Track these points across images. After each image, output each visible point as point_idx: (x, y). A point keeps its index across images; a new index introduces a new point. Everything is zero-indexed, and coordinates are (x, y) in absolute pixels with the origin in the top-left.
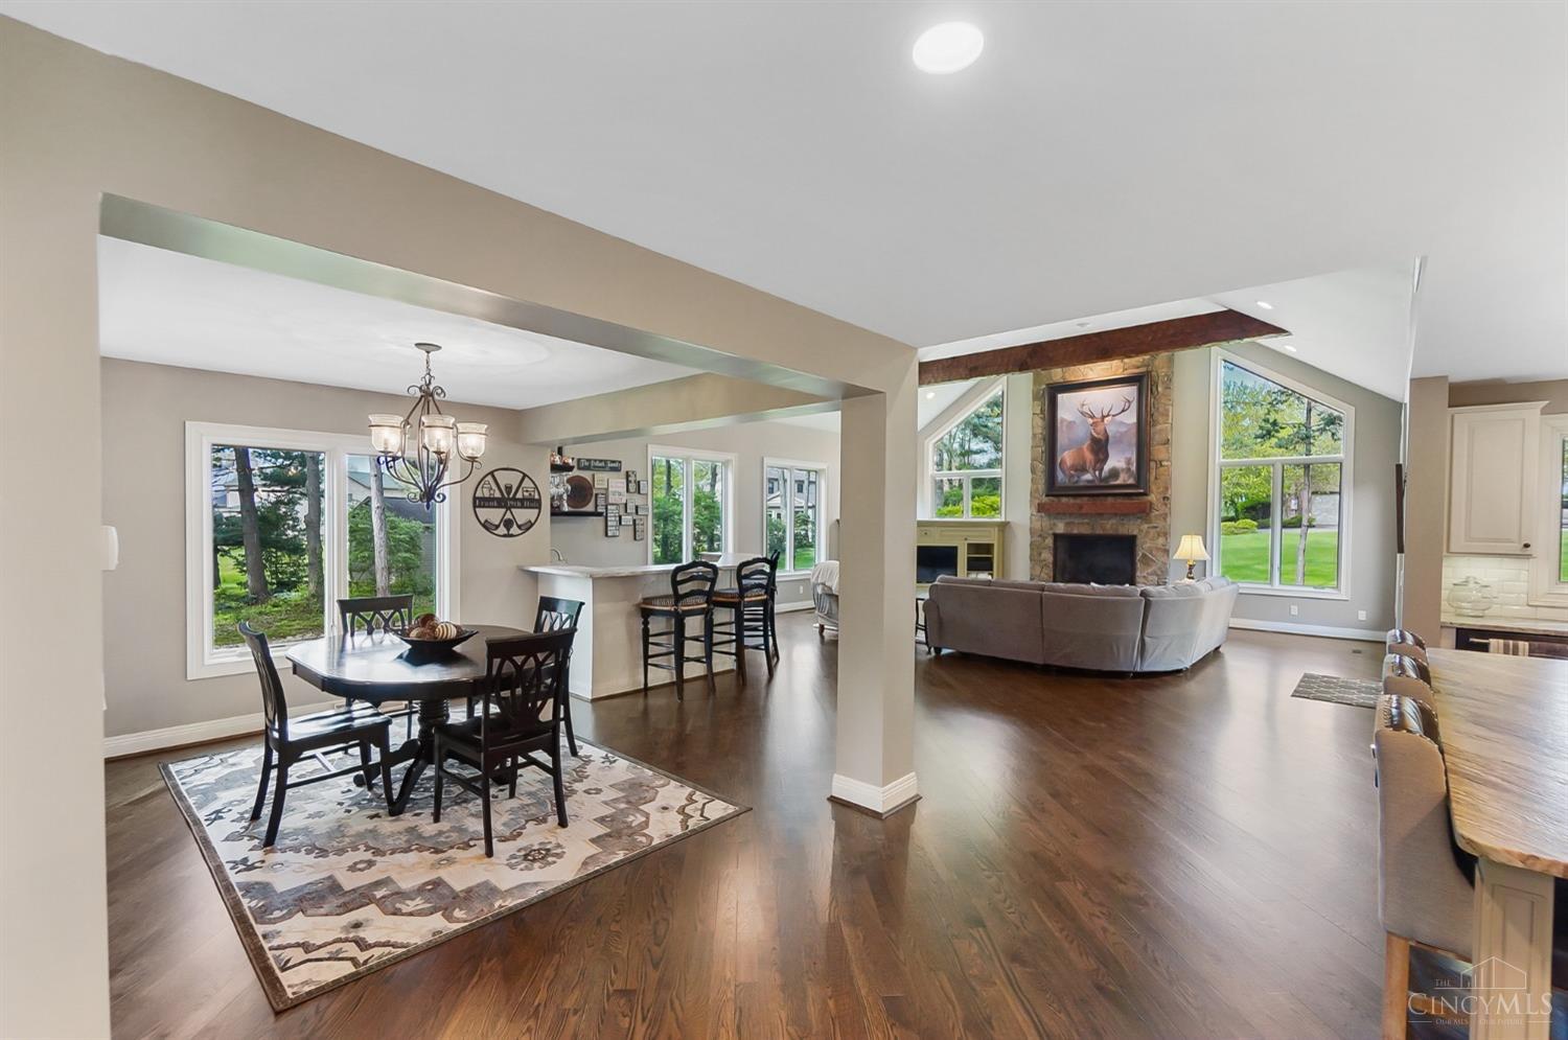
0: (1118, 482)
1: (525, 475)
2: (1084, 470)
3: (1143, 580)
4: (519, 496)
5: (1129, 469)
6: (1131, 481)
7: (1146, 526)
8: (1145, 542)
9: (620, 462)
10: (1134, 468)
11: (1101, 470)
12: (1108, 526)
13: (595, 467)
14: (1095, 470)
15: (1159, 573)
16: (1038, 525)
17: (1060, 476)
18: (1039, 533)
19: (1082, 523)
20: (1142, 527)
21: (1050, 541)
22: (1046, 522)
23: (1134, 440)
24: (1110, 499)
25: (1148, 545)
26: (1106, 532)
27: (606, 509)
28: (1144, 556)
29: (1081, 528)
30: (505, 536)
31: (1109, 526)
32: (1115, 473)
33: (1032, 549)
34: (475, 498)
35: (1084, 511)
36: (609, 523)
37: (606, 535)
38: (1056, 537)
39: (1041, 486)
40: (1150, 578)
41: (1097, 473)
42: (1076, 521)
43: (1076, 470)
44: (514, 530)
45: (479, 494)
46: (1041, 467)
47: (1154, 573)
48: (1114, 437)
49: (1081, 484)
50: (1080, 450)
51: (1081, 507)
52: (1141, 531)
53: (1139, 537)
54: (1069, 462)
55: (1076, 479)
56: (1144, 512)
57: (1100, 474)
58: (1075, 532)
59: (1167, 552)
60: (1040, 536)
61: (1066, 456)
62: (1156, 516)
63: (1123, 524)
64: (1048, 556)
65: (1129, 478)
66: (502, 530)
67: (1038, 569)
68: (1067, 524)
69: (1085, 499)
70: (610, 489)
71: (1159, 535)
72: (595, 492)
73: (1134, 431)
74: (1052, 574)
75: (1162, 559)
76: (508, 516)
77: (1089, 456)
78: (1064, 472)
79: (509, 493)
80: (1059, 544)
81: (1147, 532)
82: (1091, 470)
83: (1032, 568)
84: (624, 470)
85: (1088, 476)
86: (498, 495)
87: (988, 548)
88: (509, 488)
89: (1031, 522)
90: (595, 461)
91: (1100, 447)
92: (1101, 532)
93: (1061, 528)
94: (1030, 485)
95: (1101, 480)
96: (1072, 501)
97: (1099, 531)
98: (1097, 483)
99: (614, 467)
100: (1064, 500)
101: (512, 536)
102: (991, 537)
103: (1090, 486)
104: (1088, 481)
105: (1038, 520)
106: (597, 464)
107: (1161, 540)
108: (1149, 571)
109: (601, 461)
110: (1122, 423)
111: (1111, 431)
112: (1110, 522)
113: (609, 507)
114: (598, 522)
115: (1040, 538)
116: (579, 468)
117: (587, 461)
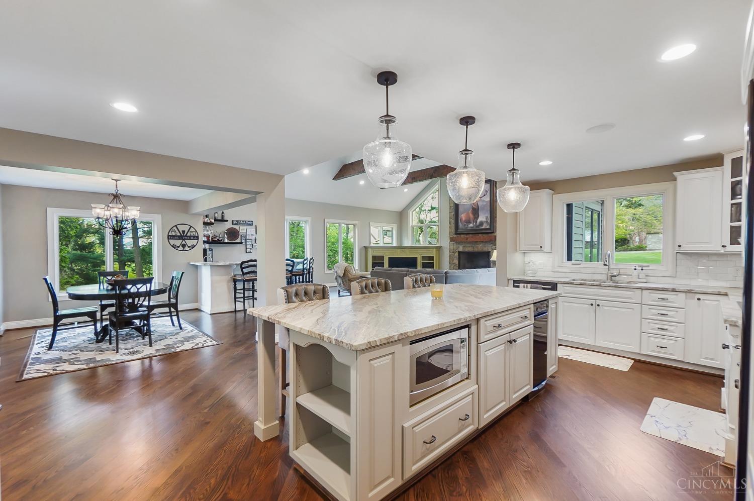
0: (483, 227)
1: (191, 227)
2: (470, 222)
4: (189, 234)
5: (487, 222)
6: (488, 227)
7: (494, 247)
9: (252, 222)
10: (489, 221)
11: (476, 222)
13: (240, 224)
14: (474, 222)
16: (452, 247)
17: (460, 225)
19: (469, 247)
20: (492, 248)
21: (457, 254)
22: (455, 246)
23: (489, 209)
24: (480, 235)
26: (479, 250)
29: (469, 249)
30: (182, 250)
31: (480, 248)
32: (481, 223)
33: (450, 258)
34: (168, 236)
35: (468, 240)
36: (248, 248)
37: (246, 253)
38: (459, 252)
39: (453, 230)
41: (475, 224)
42: (467, 245)
43: (467, 223)
44: (186, 248)
45: (170, 234)
46: (453, 221)
48: (481, 207)
50: (468, 213)
51: (467, 239)
53: (492, 252)
54: (464, 219)
55: (467, 226)
56: (493, 241)
58: (467, 250)
60: (453, 252)
61: (463, 216)
63: (485, 246)
64: (456, 260)
65: (487, 225)
66: (181, 248)
67: (452, 267)
68: (463, 247)
69: (470, 235)
70: (248, 233)
72: (240, 234)
73: (489, 204)
76: (184, 242)
77: (471, 216)
78: (462, 224)
79: (184, 234)
80: (461, 256)
82: (472, 222)
84: (254, 225)
85: (471, 225)
86: (179, 234)
87: (431, 258)
88: (184, 232)
89: (449, 246)
90: (241, 221)
91: (476, 211)
93: (461, 249)
94: (449, 230)
95: (476, 227)
96: (465, 236)
97: (476, 250)
98: (475, 228)
99: (249, 224)
100: (462, 236)
101: (185, 250)
102: (433, 253)
104: (471, 227)
105: (452, 245)
106: (242, 223)
109: (243, 221)
110: (484, 201)
111: (480, 204)
112: (480, 246)
113: (247, 240)
114: (242, 247)
115: (453, 253)
116: (233, 224)
117: (237, 221)
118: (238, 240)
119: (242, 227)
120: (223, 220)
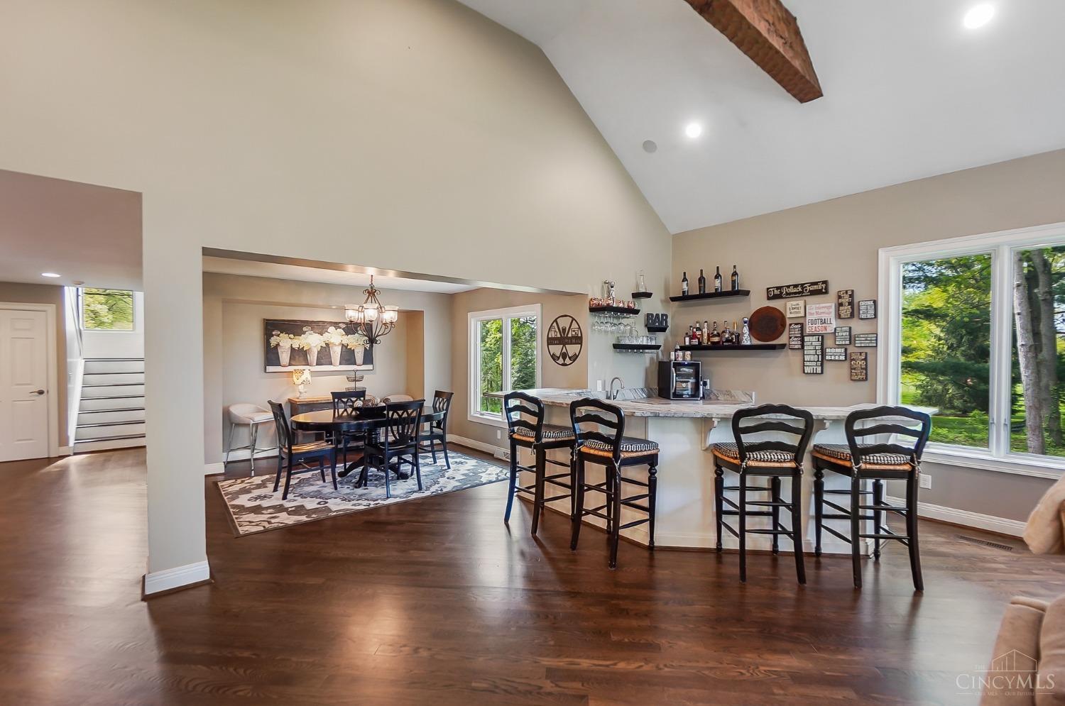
1: (573, 319)
4: (570, 335)
9: (825, 282)
13: (787, 294)
27: (803, 341)
30: (562, 365)
34: (548, 339)
36: (807, 358)
37: (804, 372)
44: (568, 362)
45: (550, 336)
66: (561, 361)
70: (808, 317)
72: (788, 322)
76: (564, 350)
79: (564, 335)
84: (834, 289)
86: (559, 336)
88: (564, 330)
90: (788, 287)
99: (820, 289)
101: (566, 365)
106: (792, 290)
109: (796, 286)
113: (806, 339)
114: (794, 358)
116: (769, 298)
117: (778, 288)
118: (783, 339)
119: (791, 303)
120: (737, 293)
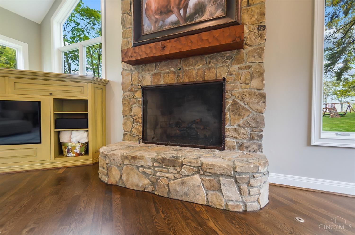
0: (203, 18)
3: (233, 134)
6: (218, 13)
7: (237, 67)
8: (237, 87)
11: (185, 7)
12: (194, 72)
14: (179, 9)
15: (253, 124)
16: (128, 80)
17: (147, 24)
18: (130, 87)
19: (169, 73)
20: (231, 69)
21: (139, 95)
22: (135, 76)
25: (240, 90)
26: (192, 80)
28: (235, 104)
33: (124, 105)
38: (145, 90)
39: (130, 38)
40: (242, 131)
41: (182, 12)
42: (163, 72)
43: (161, 13)
46: (130, 18)
47: (247, 125)
49: (167, 27)
52: (230, 74)
53: (229, 81)
55: (161, 23)
56: (235, 46)
57: (185, 12)
58: (162, 82)
59: (263, 96)
60: (130, 91)
61: (151, 2)
62: (249, 51)
63: (210, 68)
64: (137, 111)
65: (217, 9)
67: (129, 124)
68: (154, 75)
71: (252, 77)
74: (141, 129)
75: (258, 107)
78: (150, 19)
80: (149, 99)
81: (238, 75)
82: (176, 10)
83: (125, 124)
85: (173, 18)
89: (123, 78)
92: (187, 80)
93: (148, 81)
94: (121, 39)
95: (186, 19)
97: (185, 80)
98: (182, 23)
103: (176, 27)
104: (173, 23)
105: (128, 75)
107: (255, 83)
108: (241, 122)
112: (197, 67)
115: (130, 94)
